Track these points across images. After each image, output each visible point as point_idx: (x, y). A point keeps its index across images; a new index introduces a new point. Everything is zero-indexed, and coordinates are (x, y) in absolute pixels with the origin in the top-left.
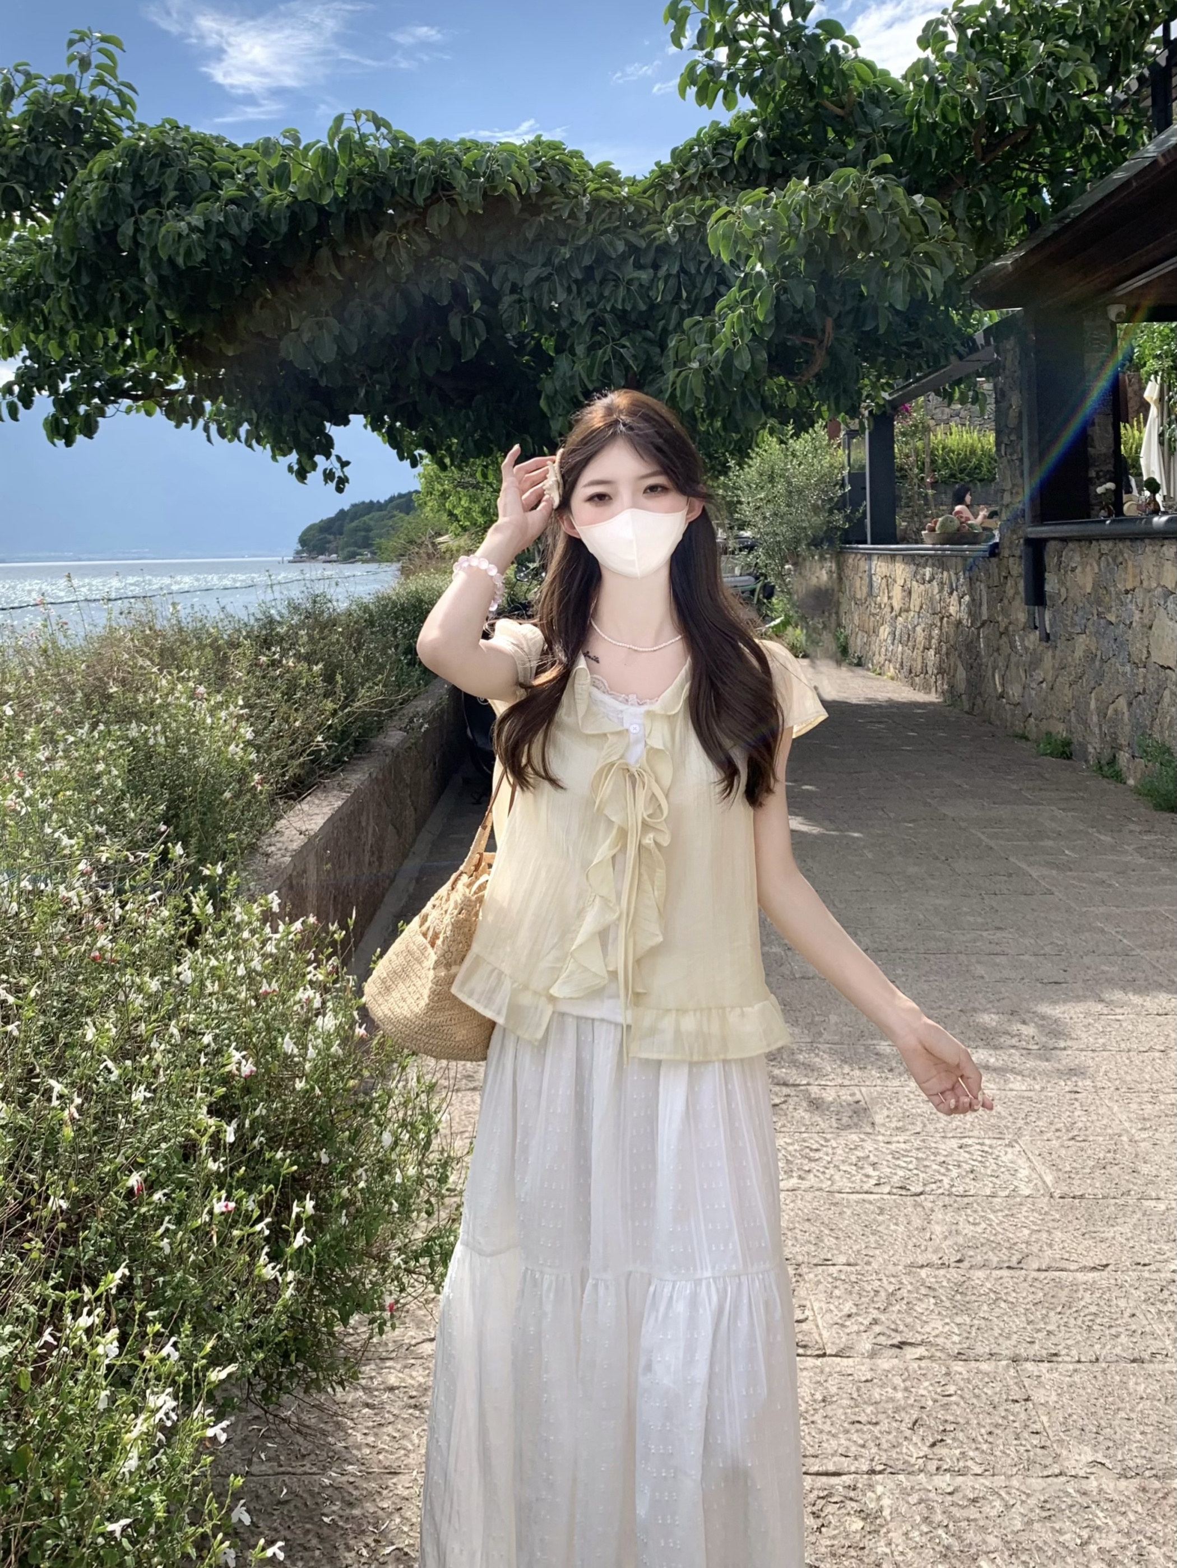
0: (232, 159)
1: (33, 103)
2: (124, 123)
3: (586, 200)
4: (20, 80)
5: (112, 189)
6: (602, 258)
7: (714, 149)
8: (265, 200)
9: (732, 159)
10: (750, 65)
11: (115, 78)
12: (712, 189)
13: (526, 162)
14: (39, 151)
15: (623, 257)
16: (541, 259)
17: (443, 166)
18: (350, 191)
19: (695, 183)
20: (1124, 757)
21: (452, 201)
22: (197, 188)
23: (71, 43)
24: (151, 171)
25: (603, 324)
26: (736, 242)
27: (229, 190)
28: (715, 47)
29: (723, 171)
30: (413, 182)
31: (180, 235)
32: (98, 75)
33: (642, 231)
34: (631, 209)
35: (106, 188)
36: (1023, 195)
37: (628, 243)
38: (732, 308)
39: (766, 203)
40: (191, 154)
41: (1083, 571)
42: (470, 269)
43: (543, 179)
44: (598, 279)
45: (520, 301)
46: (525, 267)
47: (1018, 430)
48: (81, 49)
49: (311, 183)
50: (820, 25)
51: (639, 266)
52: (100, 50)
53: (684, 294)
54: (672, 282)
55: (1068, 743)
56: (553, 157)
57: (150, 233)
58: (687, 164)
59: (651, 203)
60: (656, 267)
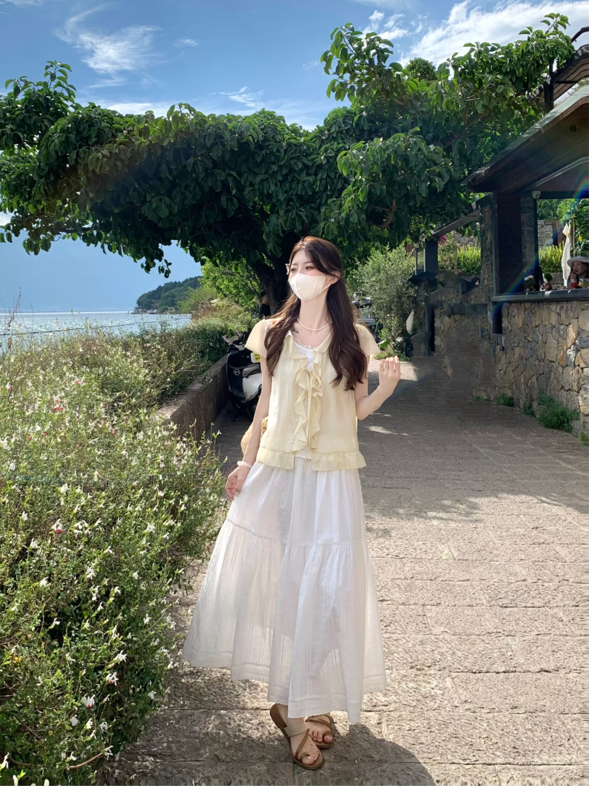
0: (121, 123)
1: (27, 94)
2: (69, 103)
3: (284, 144)
4: (22, 84)
5: (67, 137)
6: (291, 170)
7: (344, 120)
8: (137, 143)
9: (352, 125)
10: (360, 83)
11: (66, 83)
12: (342, 139)
13: (257, 126)
14: (30, 117)
15: (301, 170)
16: (264, 171)
17: (219, 128)
18: (176, 140)
19: (335, 136)
20: (535, 404)
21: (224, 145)
22: (105, 137)
23: (47, 67)
24: (84, 129)
25: (292, 200)
26: (349, 167)
27: (120, 138)
28: (344, 73)
29: (347, 131)
30: (205, 136)
31: (98, 158)
32: (59, 82)
33: (310, 158)
34: (305, 147)
35: (64, 137)
36: (489, 140)
37: (303, 163)
38: (349, 195)
39: (364, 148)
40: (103, 120)
41: (518, 317)
42: (231, 175)
43: (265, 133)
44: (290, 180)
45: (253, 190)
46: (256, 174)
47: (490, 250)
48: (51, 70)
49: (158, 136)
50: (391, 65)
51: (308, 174)
52: (60, 71)
53: (329, 187)
54: (323, 182)
55: (512, 399)
56: (269, 124)
57: (84, 158)
58: (331, 127)
59: (314, 145)
60: (316, 175)
